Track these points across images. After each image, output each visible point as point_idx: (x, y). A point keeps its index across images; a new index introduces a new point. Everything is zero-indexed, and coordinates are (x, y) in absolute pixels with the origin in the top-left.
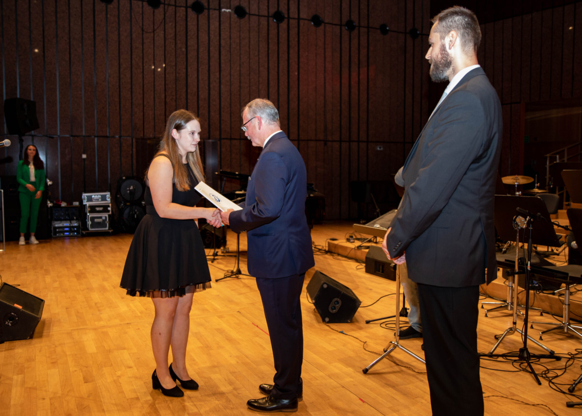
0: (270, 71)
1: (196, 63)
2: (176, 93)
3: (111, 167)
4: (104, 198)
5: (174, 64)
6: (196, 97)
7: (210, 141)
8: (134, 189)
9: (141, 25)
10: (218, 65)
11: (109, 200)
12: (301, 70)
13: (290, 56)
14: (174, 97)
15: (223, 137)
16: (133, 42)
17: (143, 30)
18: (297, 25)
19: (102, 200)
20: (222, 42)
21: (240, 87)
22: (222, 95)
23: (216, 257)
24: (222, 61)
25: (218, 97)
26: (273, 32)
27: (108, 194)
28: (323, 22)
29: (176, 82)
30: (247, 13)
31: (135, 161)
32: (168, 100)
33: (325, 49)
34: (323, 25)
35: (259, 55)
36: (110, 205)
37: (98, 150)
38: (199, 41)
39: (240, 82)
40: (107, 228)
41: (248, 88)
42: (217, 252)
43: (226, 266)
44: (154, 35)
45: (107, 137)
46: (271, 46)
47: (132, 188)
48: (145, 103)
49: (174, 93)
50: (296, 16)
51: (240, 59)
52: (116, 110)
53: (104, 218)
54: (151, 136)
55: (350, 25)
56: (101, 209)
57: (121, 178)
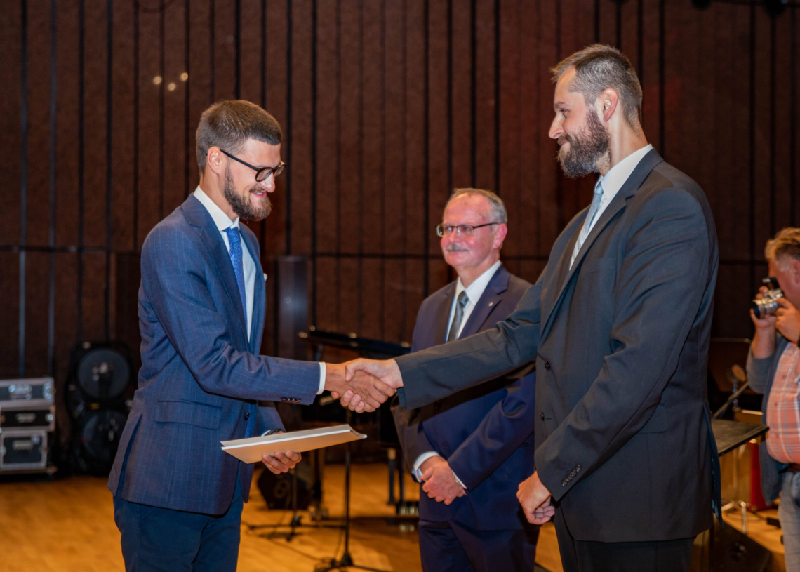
0: (430, 97)
1: (258, 80)
3: (56, 319)
4: (37, 392)
7: (291, 259)
8: (110, 372)
10: (309, 85)
11: (49, 396)
12: (503, 96)
15: (320, 249)
17: (137, 5)
19: (33, 398)
20: (321, 32)
21: (361, 134)
22: (318, 153)
23: (298, 530)
24: (320, 76)
25: (310, 158)
27: (48, 384)
31: (112, 308)
35: (404, 60)
36: (53, 409)
37: (27, 281)
38: (267, 29)
39: (361, 124)
40: (42, 464)
42: (300, 518)
43: (320, 549)
44: (163, 16)
45: (48, 250)
46: (433, 40)
48: (140, 172)
51: (361, 71)
52: (72, 187)
53: (36, 440)
56: (30, 418)
57: (79, 346)
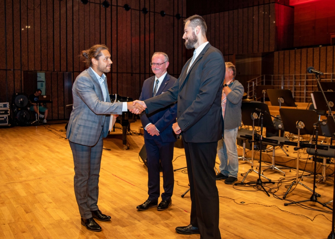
0: (101, 34)
1: (59, 28)
2: (47, 45)
4: (5, 106)
5: (46, 28)
6: (59, 48)
7: (67, 73)
8: (23, 100)
9: (26, 5)
10: (72, 30)
11: (8, 107)
12: (119, 34)
13: (113, 26)
14: (46, 47)
15: (75, 70)
16: (21, 15)
17: (27, 8)
18: (116, 9)
19: (4, 107)
20: (74, 17)
22: (74, 47)
24: (74, 28)
25: (72, 48)
26: (103, 13)
27: (8, 104)
28: (130, 8)
29: (47, 39)
30: (88, 2)
31: (23, 84)
32: (42, 49)
33: (131, 23)
34: (130, 10)
35: (95, 25)
36: (9, 110)
38: (61, 16)
39: (84, 40)
40: (7, 124)
41: (89, 43)
44: (34, 11)
46: (101, 20)
47: (21, 100)
48: (29, 51)
49: (46, 45)
50: (116, 5)
51: (84, 27)
52: (11, 54)
53: (5, 118)
54: (33, 70)
55: (145, 11)
56: (3, 112)
57: (15, 94)
